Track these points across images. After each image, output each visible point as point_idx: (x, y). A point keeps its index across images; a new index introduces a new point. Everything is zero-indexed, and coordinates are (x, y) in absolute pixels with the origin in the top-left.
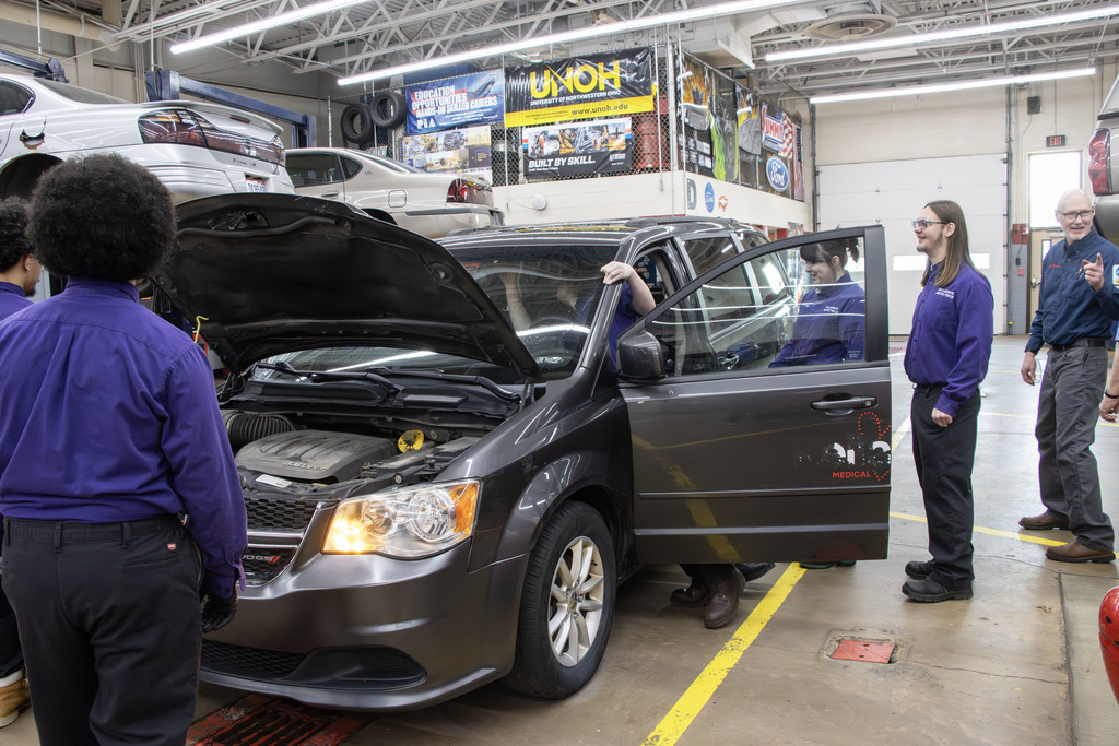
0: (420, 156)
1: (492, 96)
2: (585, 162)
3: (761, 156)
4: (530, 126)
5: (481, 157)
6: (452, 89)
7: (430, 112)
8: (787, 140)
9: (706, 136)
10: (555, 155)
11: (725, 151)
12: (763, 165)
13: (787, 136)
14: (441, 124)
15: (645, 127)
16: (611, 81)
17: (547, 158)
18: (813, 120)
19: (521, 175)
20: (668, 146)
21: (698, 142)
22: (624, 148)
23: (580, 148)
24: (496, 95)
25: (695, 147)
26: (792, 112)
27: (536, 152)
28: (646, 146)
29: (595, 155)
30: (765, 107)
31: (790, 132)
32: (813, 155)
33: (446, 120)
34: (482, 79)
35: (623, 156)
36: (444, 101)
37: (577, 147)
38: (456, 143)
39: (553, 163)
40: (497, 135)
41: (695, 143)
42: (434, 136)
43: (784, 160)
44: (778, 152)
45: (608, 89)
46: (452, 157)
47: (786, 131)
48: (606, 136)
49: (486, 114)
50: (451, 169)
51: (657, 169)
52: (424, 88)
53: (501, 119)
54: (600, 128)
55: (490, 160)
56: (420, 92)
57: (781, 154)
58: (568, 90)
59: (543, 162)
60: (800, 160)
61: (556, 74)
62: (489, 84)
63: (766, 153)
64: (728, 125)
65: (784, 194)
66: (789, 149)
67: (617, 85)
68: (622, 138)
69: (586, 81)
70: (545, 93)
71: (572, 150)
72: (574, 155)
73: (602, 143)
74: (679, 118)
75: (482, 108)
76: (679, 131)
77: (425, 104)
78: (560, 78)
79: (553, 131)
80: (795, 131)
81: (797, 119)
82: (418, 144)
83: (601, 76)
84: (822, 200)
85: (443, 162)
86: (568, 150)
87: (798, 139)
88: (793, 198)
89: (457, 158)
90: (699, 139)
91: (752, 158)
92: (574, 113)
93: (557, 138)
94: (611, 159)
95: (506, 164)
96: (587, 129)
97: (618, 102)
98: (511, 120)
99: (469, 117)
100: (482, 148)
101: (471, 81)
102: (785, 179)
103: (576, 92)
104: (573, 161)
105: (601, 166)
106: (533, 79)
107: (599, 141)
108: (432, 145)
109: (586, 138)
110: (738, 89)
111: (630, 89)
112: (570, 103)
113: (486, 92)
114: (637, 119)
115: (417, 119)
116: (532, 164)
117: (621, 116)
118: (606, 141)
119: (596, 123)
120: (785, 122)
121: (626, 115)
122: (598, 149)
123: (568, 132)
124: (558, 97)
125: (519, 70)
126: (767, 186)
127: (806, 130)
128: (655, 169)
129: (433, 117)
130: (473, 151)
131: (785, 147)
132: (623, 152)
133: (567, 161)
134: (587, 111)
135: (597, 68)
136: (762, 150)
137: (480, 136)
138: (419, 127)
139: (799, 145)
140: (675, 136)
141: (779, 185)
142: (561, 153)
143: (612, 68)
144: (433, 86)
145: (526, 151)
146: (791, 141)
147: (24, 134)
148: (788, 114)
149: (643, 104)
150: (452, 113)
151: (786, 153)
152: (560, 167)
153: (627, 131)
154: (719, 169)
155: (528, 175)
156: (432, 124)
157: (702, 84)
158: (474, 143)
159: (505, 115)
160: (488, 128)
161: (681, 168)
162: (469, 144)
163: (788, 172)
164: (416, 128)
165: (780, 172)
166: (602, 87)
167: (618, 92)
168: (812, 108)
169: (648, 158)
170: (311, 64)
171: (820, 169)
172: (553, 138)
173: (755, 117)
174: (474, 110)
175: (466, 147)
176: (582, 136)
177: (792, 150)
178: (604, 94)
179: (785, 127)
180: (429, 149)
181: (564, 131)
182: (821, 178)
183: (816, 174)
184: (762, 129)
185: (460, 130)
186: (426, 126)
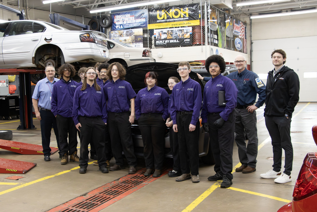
0: (117, 38)
1: (143, 18)
2: (176, 42)
3: (233, 38)
4: (157, 29)
5: (139, 39)
6: (129, 15)
7: (121, 23)
8: (242, 32)
9: (216, 33)
10: (165, 39)
11: (222, 37)
12: (234, 41)
13: (241, 30)
14: (125, 27)
15: (196, 30)
16: (185, 14)
17: (162, 40)
18: (251, 23)
19: (153, 46)
20: (205, 37)
21: (214, 35)
22: (189, 37)
23: (174, 37)
24: (145, 18)
25: (213, 37)
26: (243, 21)
27: (159, 38)
28: (197, 36)
29: (179, 40)
30: (234, 20)
31: (243, 29)
32: (251, 36)
33: (127, 26)
34: (140, 12)
35: (189, 40)
36: (126, 19)
37: (173, 36)
38: (130, 34)
39: (165, 42)
40: (145, 31)
41: (213, 35)
42: (122, 31)
43: (241, 39)
44: (238, 36)
45: (184, 17)
46: (129, 39)
47: (241, 28)
48: (183, 33)
49: (141, 24)
50: (128, 43)
51: (201, 44)
52: (119, 14)
53: (146, 26)
54: (181, 30)
55: (142, 40)
56: (117, 16)
57: (240, 37)
58: (170, 17)
59: (161, 42)
60: (246, 38)
61: (166, 11)
62: (142, 14)
63: (235, 36)
64: (223, 28)
65: (240, 51)
66: (242, 35)
67: (187, 16)
68: (189, 34)
69: (176, 14)
70: (162, 18)
71: (171, 38)
72: (172, 39)
73: (182, 35)
74: (208, 27)
75: (140, 22)
76: (208, 32)
77: (118, 20)
78: (167, 13)
79: (165, 31)
80: (244, 28)
81: (245, 23)
82: (116, 34)
83: (181, 13)
84: (254, 53)
85: (125, 40)
86: (170, 38)
87: (246, 31)
88: (243, 52)
89: (130, 39)
90: (214, 34)
91: (230, 39)
92: (172, 25)
93: (166, 33)
94: (185, 41)
95: (148, 42)
96: (177, 30)
97: (187, 22)
98: (150, 27)
99: (135, 25)
100: (139, 36)
101: (136, 13)
102: (241, 46)
103: (173, 18)
104: (171, 41)
105: (182, 43)
106: (158, 13)
107: (181, 35)
108: (121, 34)
109: (176, 34)
110: (226, 15)
111: (191, 17)
112: (171, 21)
113: (141, 17)
114: (194, 28)
115: (116, 25)
116: (157, 42)
117: (188, 26)
118: (183, 35)
119: (180, 28)
120: (241, 25)
121: (190, 26)
122: (180, 37)
123: (170, 31)
124: (167, 19)
125: (153, 10)
126: (235, 49)
127: (248, 27)
128: (200, 45)
129: (122, 25)
130: (136, 37)
131: (241, 34)
132: (189, 38)
133: (169, 41)
134: (177, 24)
135: (180, 10)
136: (233, 36)
137: (139, 32)
138: (117, 28)
139: (246, 33)
140: (207, 33)
141: (239, 48)
142: (168, 38)
143: (185, 10)
144: (122, 14)
145: (155, 37)
146: (243, 32)
147: (46, 38)
148: (242, 22)
149: (196, 23)
150: (129, 24)
151: (241, 36)
152: (167, 43)
153: (190, 31)
154: (220, 44)
155: (156, 46)
156: (122, 27)
157: (215, 15)
158: (137, 34)
159: (148, 25)
160: (142, 29)
161: (209, 44)
162: (135, 34)
163: (242, 43)
164: (116, 28)
165: (239, 43)
166: (182, 16)
167: (188, 18)
168: (251, 20)
169: (197, 41)
170: (80, 5)
171: (253, 41)
172: (165, 33)
173: (231, 24)
174: (137, 23)
175: (134, 35)
176: (175, 33)
177: (243, 35)
178: (183, 19)
179: (241, 27)
180: (120, 36)
181: (168, 31)
182: (253, 45)
183: (252, 43)
184: (233, 28)
185: (132, 30)
186: (119, 28)
